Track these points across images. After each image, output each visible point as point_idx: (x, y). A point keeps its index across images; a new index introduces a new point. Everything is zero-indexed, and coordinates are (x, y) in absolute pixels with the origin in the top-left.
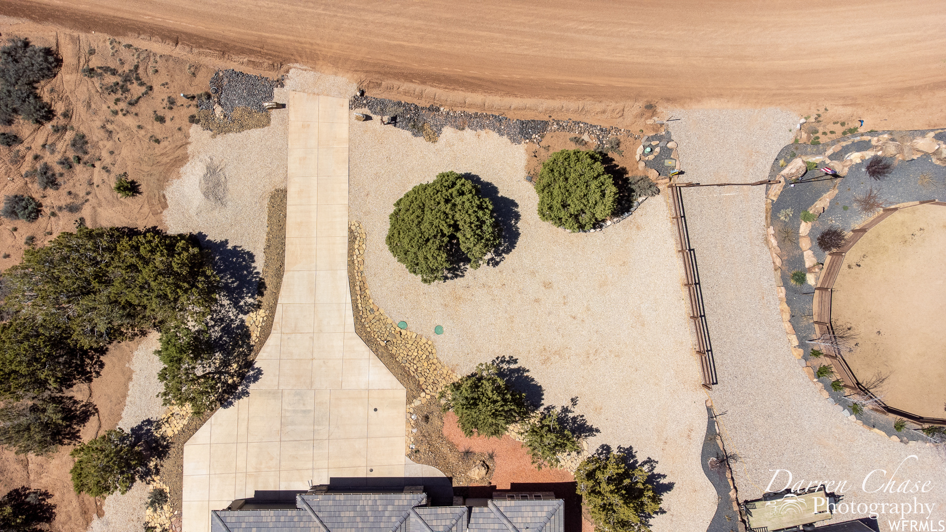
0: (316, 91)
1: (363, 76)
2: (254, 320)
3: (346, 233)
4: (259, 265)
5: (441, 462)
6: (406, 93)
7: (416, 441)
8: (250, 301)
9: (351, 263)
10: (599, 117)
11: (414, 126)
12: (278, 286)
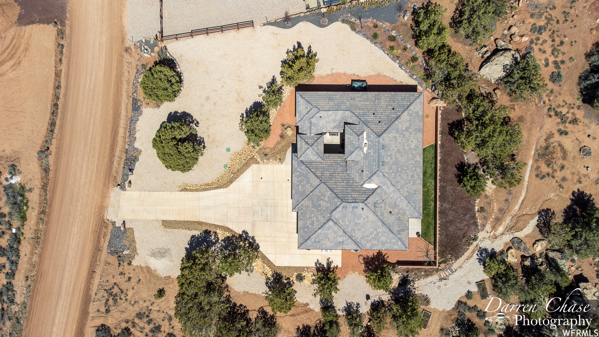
0: (117, 206)
1: (111, 184)
2: (222, 235)
3: (183, 193)
4: (197, 233)
5: (285, 148)
6: (119, 164)
7: (276, 160)
8: (213, 237)
9: (196, 190)
10: (131, 74)
11: (134, 161)
12: (206, 224)
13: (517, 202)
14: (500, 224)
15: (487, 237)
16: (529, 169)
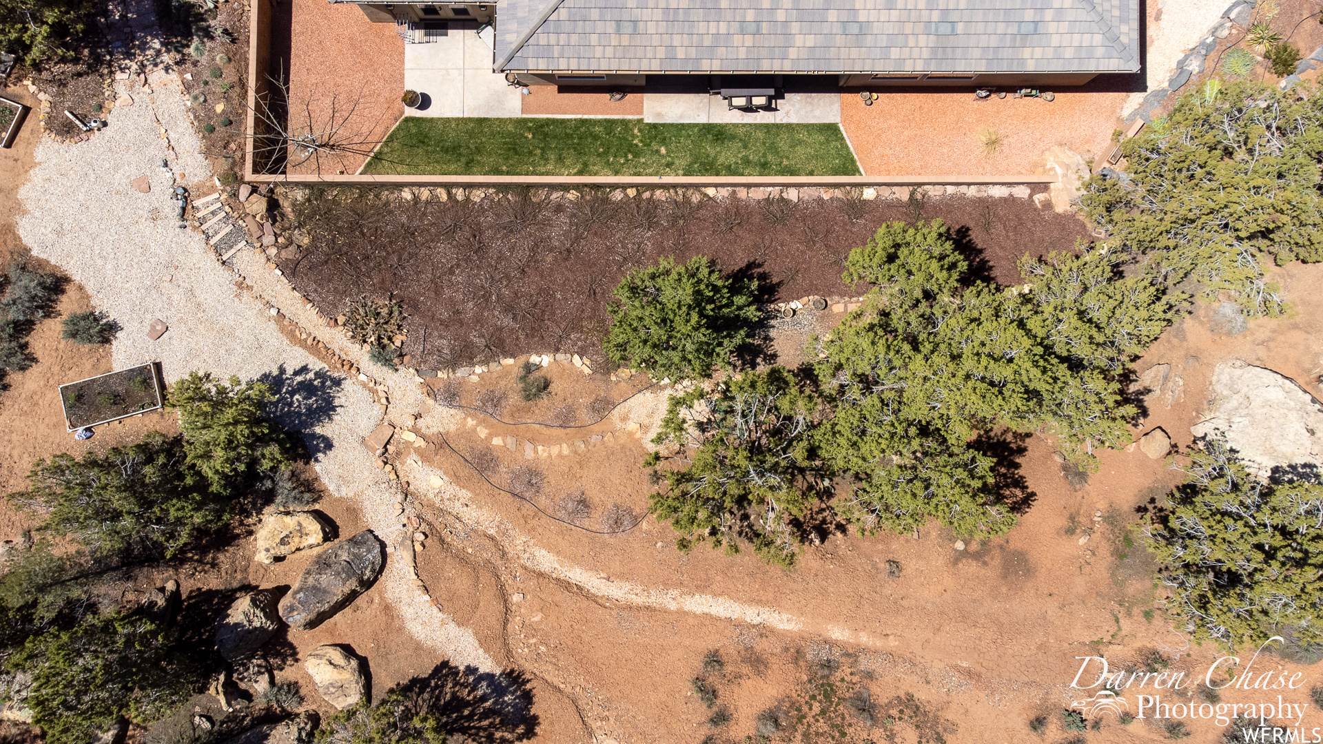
13: (575, 560)
14: (456, 479)
15: (393, 415)
16: (752, 615)
